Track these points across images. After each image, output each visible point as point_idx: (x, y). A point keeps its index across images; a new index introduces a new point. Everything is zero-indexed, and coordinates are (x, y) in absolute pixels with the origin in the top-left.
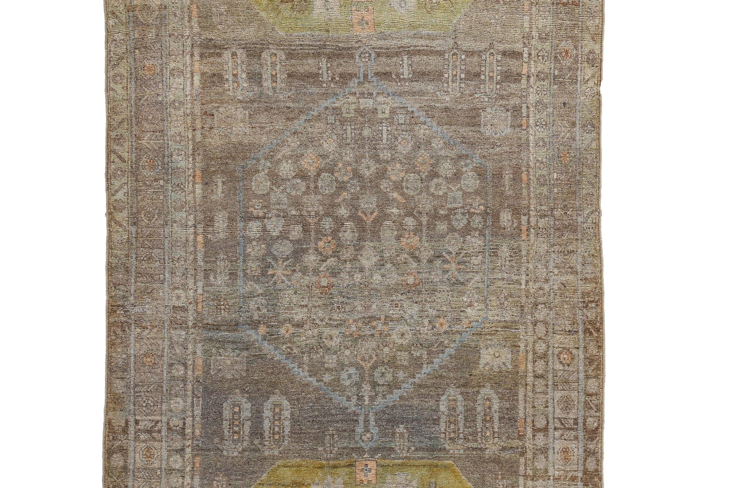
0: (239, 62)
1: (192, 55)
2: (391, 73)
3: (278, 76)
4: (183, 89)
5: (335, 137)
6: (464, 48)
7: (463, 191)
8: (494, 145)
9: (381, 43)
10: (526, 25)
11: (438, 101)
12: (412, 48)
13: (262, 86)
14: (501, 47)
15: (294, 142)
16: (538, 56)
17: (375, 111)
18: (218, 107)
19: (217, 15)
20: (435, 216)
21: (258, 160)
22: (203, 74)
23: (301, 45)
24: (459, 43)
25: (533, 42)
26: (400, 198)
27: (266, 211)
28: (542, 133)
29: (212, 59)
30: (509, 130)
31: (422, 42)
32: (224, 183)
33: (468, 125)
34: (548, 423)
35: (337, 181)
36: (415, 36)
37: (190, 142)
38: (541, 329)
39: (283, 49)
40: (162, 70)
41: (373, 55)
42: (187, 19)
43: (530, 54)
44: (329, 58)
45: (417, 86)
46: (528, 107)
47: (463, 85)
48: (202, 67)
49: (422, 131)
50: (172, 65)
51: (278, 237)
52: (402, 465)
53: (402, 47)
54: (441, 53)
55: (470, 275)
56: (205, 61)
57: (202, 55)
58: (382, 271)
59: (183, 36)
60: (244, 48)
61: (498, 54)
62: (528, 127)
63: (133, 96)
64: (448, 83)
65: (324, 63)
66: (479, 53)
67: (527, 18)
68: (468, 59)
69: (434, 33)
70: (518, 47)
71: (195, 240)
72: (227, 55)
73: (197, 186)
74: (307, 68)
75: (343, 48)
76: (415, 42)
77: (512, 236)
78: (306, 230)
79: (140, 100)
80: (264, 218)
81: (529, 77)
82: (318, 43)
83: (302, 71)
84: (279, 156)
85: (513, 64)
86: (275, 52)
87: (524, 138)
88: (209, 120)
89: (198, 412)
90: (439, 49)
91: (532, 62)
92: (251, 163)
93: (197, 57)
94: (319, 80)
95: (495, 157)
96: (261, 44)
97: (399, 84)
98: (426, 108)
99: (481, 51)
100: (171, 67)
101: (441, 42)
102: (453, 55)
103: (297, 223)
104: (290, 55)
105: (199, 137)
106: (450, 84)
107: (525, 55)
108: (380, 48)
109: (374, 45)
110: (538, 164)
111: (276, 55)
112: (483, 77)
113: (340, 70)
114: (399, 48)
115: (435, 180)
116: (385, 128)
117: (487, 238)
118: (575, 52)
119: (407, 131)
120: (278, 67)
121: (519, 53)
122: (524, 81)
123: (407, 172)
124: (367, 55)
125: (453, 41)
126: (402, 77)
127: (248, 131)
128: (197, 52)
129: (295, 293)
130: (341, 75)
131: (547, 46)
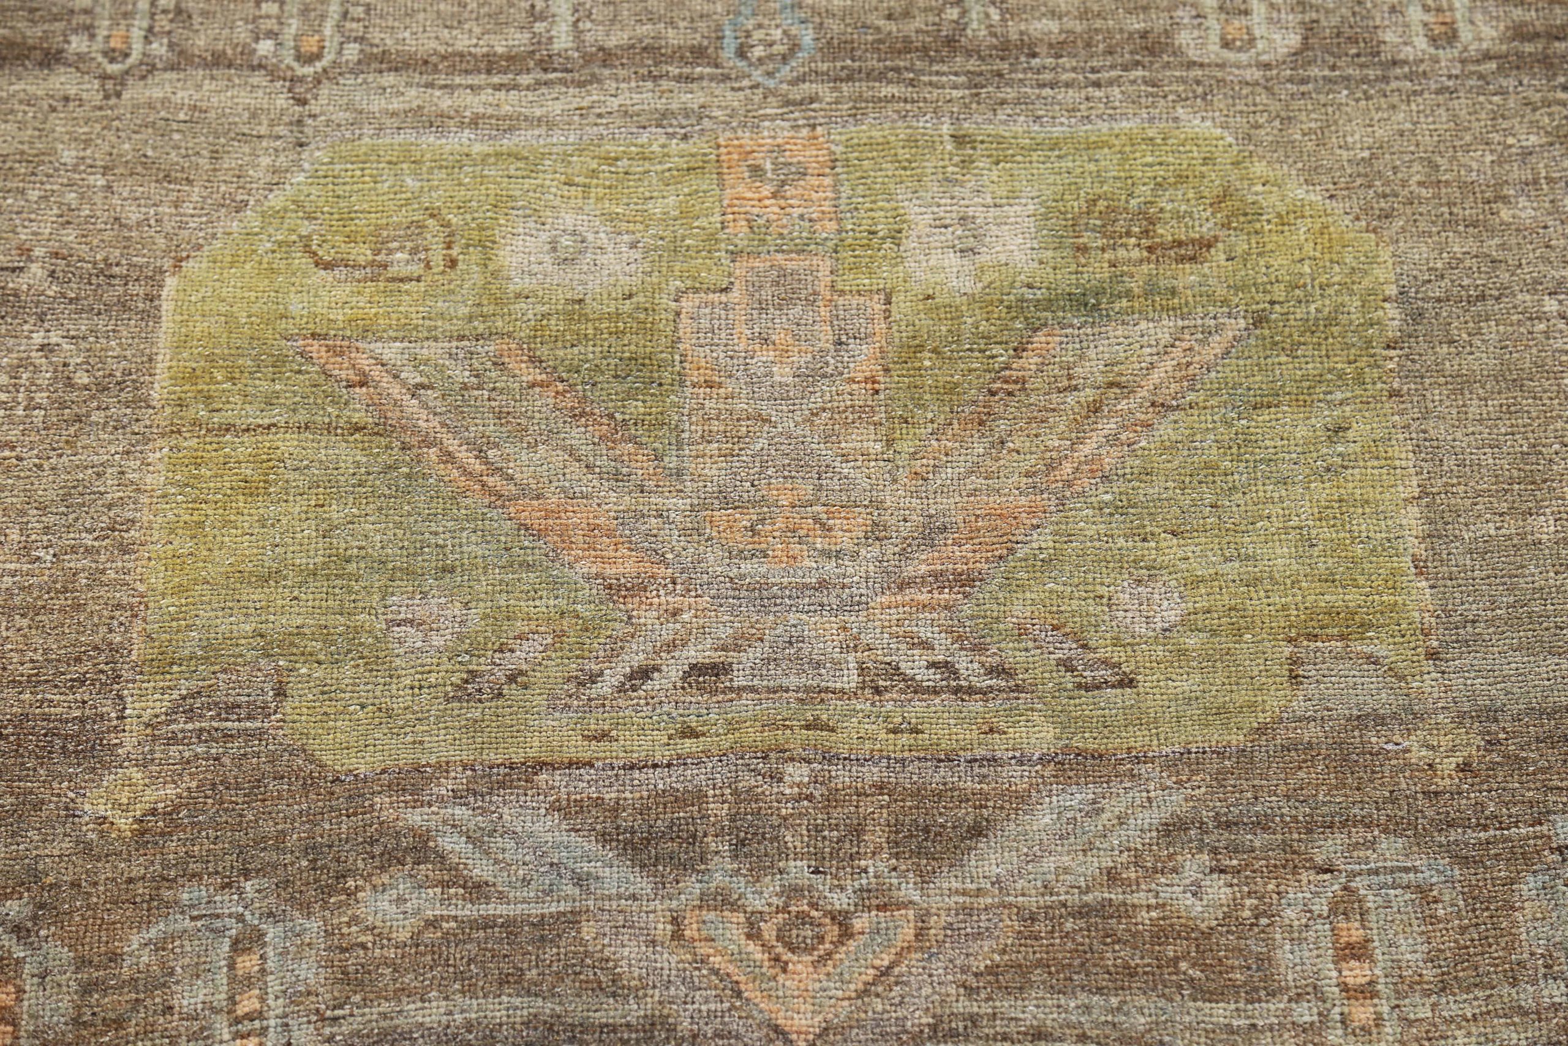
0: (1415, 13)
6: (258, 78)
9: (692, 98)
12: (525, 80)
14: (63, 81)
23: (1097, 84)
24: (282, 101)
31: (474, 103)
36: (510, 124)
39: (1191, 65)
41: (728, 53)
44: (950, 42)
53: (581, 84)
54: (379, 60)
60: (1395, 63)
61: (81, 57)
65: (979, 20)
66: (181, 59)
68: (242, 33)
69: (408, 136)
72: (1483, 33)
75: (881, 77)
76: (510, 103)
82: (1010, 93)
86: (1230, 56)
90: (389, 79)
96: (1304, 81)
99: (172, 68)
101: (377, 104)
102: (318, 56)
104: (1153, 47)
108: (689, 79)
109: (719, 89)
111: (1226, 44)
114: (595, 79)
124: (758, 52)
125: (314, 107)
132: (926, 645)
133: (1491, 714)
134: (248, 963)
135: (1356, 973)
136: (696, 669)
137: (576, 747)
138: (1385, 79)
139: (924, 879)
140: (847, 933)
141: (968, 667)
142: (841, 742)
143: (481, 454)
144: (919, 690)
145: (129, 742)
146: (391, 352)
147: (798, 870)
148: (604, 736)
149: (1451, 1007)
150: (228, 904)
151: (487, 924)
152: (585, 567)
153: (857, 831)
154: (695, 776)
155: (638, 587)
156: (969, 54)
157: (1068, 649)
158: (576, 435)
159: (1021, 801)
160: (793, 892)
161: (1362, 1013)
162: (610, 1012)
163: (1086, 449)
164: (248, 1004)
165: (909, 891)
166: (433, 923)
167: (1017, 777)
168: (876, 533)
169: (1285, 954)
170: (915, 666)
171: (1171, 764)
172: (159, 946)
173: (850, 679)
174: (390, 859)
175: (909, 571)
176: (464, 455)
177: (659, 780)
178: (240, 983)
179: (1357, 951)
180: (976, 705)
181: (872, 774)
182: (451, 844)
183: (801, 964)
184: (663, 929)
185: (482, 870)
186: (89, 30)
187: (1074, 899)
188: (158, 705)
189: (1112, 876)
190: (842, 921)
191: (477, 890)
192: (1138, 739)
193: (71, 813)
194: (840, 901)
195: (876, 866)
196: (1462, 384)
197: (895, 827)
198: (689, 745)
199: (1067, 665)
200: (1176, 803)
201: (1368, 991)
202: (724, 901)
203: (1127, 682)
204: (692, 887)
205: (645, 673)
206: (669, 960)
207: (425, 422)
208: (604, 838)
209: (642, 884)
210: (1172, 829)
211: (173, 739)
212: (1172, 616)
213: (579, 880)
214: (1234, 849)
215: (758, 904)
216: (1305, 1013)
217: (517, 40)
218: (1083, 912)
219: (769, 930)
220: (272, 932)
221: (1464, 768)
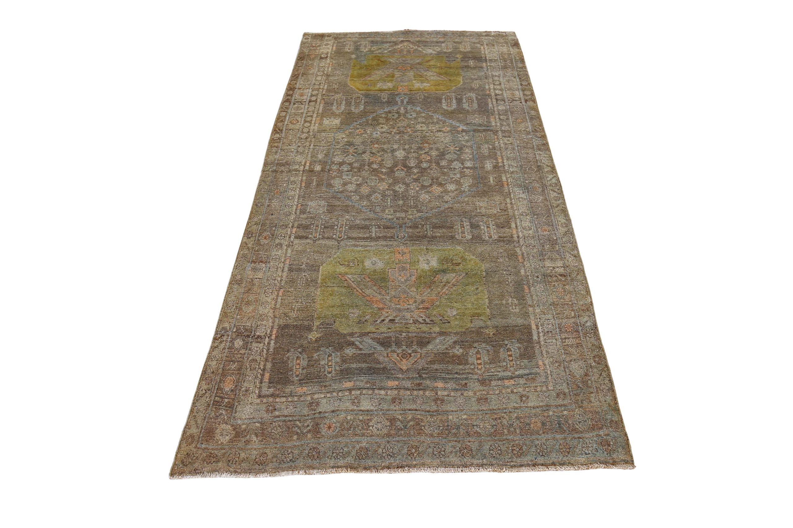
0: (486, 234)
1: (518, 237)
2: (384, 228)
3: (460, 227)
4: (521, 221)
5: (421, 200)
6: (333, 240)
7: (341, 178)
8: (320, 197)
9: (391, 243)
10: (289, 251)
11: (354, 216)
12: (368, 240)
13: (470, 223)
14: (308, 241)
15: (447, 198)
16: (284, 237)
17: (395, 211)
18: (497, 213)
19: (504, 256)
20: (360, 169)
21: (469, 191)
22: (510, 228)
23: (445, 242)
24: (336, 243)
25: (286, 243)
26: (381, 175)
27: (462, 171)
28: (289, 203)
29: (505, 235)
30: (310, 203)
31: (362, 244)
32: (490, 181)
33: (335, 206)
34: (309, 103)
35: (420, 183)
36: (366, 246)
37: (513, 198)
38: (306, 130)
39: (457, 240)
40: (537, 230)
41: (396, 237)
42: (525, 254)
43: (290, 237)
44: (425, 236)
45: (367, 223)
46: (296, 213)
47: (336, 223)
48: (511, 231)
49: (365, 203)
50: (531, 232)
51: (454, 161)
52: (384, 91)
53: (376, 241)
54: (349, 238)
55: (342, 148)
56: (509, 234)
57: (512, 237)
58: (392, 149)
59: (526, 246)
60: (484, 240)
61: (310, 238)
62: (297, 205)
63: (553, 218)
64: (346, 224)
65: (429, 233)
66: (323, 238)
67: (288, 255)
68: (331, 234)
69: (353, 248)
70: (297, 241)
71: (503, 160)
72: (495, 237)
73: (505, 180)
74: (440, 231)
75: (416, 241)
76: (366, 243)
77: (315, 162)
78: (438, 164)
79: (548, 216)
80: (463, 168)
81: (292, 227)
82: (433, 243)
83: (443, 230)
84: (456, 192)
85: (302, 233)
86: (463, 239)
87: (301, 200)
88: (502, 207)
89: (490, 105)
90: (351, 240)
91: (289, 233)
92: (474, 189)
93: (515, 236)
94: (432, 225)
95: (320, 192)
96: (472, 242)
97: (379, 223)
98: (362, 213)
100: (531, 231)
101: (349, 244)
102: (341, 237)
103: (443, 166)
104: (452, 237)
105: (508, 200)
106: (344, 224)
107: (293, 237)
108: (390, 241)
109: (394, 242)
110: (294, 189)
111: (462, 237)
112: (323, 227)
113: (418, 230)
114: (378, 240)
115: (358, 183)
116: (389, 204)
117: (330, 161)
118: (260, 238)
119: (375, 203)
120: (460, 231)
121: (297, 238)
122: (296, 225)
123: (376, 186)
124: (400, 237)
125: (340, 244)
126: (377, 227)
127: (478, 203)
128: (516, 238)
129: (442, 141)
130: (417, 227)
131: (277, 241)
132: (422, 317)
133: (497, 327)
134: (330, 358)
135: (479, 362)
136: (390, 320)
137: (374, 330)
138: (483, 242)
139: (421, 349)
140: (411, 356)
141: (428, 320)
142: (410, 330)
143: (362, 291)
144: (421, 323)
145: (315, 328)
146: (350, 276)
147: (404, 347)
148: (378, 329)
149: (491, 366)
150: (327, 350)
151: (362, 354)
152: (375, 306)
153: (412, 342)
154: (390, 334)
155: (383, 309)
156: (428, 238)
157: (441, 318)
158: (374, 288)
159: (435, 338)
160: (403, 350)
161: (480, 367)
162: (378, 366)
163: (444, 291)
164: (330, 364)
165: (419, 350)
166: (355, 354)
167: (434, 335)
168: (415, 302)
169: (470, 359)
170: (420, 320)
171: (455, 333)
172: (318, 356)
173: (411, 322)
174: (349, 345)
175: (420, 307)
176: (359, 290)
177: (385, 335)
178: (329, 361)
179: (479, 359)
180: (429, 325)
181: (414, 334)
182: (357, 343)
183: (404, 360)
184: (386, 355)
185: (361, 347)
186: (312, 234)
187: (442, 352)
188: (318, 323)
189: (447, 349)
190: (410, 354)
191: (361, 349)
192: (450, 330)
193: (307, 337)
194: (410, 352)
195: (415, 347)
196: (493, 283)
197: (417, 342)
198: (389, 330)
199: (441, 320)
200: (455, 339)
201: (480, 364)
202: (394, 351)
203: (449, 322)
204: (390, 349)
205: (383, 320)
206: (386, 359)
207: (354, 286)
208: (378, 343)
209: (383, 349)
210: (455, 342)
211: (320, 328)
212: (455, 314)
213: (374, 348)
214: (463, 345)
215: (399, 352)
216: (472, 367)
217: (368, 235)
218: (443, 353)
219: (400, 355)
220: (333, 354)
221: (493, 334)
